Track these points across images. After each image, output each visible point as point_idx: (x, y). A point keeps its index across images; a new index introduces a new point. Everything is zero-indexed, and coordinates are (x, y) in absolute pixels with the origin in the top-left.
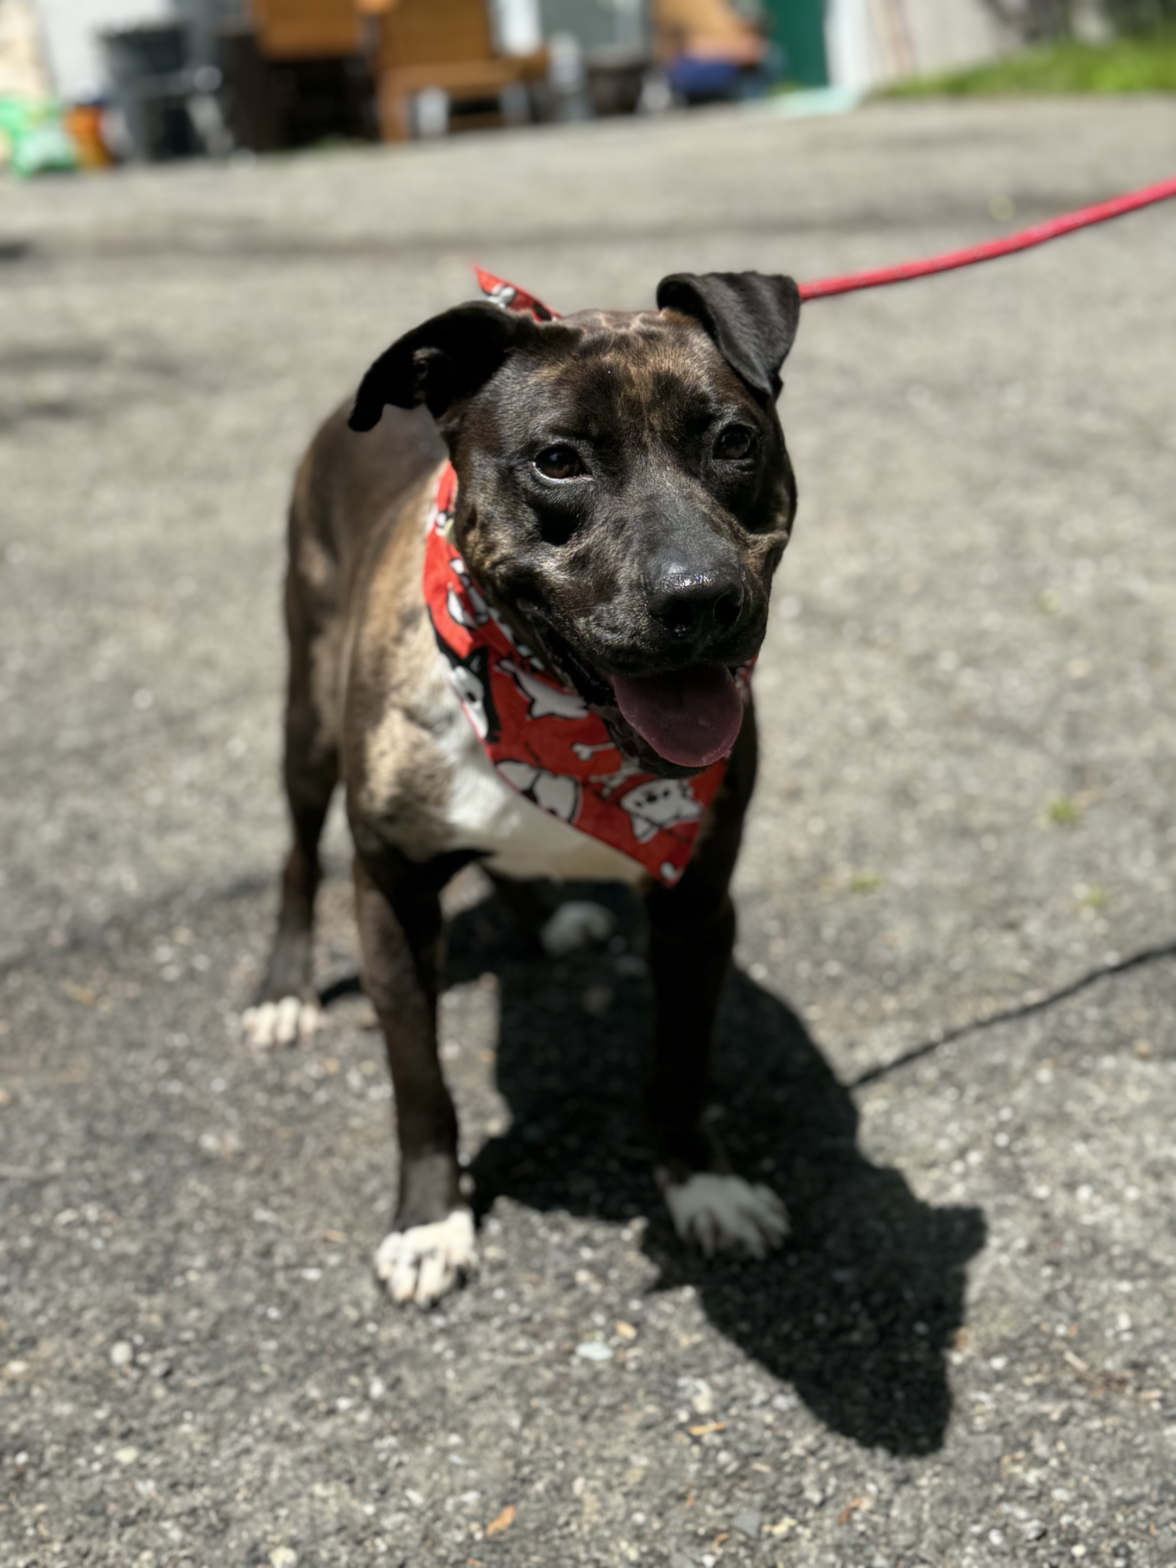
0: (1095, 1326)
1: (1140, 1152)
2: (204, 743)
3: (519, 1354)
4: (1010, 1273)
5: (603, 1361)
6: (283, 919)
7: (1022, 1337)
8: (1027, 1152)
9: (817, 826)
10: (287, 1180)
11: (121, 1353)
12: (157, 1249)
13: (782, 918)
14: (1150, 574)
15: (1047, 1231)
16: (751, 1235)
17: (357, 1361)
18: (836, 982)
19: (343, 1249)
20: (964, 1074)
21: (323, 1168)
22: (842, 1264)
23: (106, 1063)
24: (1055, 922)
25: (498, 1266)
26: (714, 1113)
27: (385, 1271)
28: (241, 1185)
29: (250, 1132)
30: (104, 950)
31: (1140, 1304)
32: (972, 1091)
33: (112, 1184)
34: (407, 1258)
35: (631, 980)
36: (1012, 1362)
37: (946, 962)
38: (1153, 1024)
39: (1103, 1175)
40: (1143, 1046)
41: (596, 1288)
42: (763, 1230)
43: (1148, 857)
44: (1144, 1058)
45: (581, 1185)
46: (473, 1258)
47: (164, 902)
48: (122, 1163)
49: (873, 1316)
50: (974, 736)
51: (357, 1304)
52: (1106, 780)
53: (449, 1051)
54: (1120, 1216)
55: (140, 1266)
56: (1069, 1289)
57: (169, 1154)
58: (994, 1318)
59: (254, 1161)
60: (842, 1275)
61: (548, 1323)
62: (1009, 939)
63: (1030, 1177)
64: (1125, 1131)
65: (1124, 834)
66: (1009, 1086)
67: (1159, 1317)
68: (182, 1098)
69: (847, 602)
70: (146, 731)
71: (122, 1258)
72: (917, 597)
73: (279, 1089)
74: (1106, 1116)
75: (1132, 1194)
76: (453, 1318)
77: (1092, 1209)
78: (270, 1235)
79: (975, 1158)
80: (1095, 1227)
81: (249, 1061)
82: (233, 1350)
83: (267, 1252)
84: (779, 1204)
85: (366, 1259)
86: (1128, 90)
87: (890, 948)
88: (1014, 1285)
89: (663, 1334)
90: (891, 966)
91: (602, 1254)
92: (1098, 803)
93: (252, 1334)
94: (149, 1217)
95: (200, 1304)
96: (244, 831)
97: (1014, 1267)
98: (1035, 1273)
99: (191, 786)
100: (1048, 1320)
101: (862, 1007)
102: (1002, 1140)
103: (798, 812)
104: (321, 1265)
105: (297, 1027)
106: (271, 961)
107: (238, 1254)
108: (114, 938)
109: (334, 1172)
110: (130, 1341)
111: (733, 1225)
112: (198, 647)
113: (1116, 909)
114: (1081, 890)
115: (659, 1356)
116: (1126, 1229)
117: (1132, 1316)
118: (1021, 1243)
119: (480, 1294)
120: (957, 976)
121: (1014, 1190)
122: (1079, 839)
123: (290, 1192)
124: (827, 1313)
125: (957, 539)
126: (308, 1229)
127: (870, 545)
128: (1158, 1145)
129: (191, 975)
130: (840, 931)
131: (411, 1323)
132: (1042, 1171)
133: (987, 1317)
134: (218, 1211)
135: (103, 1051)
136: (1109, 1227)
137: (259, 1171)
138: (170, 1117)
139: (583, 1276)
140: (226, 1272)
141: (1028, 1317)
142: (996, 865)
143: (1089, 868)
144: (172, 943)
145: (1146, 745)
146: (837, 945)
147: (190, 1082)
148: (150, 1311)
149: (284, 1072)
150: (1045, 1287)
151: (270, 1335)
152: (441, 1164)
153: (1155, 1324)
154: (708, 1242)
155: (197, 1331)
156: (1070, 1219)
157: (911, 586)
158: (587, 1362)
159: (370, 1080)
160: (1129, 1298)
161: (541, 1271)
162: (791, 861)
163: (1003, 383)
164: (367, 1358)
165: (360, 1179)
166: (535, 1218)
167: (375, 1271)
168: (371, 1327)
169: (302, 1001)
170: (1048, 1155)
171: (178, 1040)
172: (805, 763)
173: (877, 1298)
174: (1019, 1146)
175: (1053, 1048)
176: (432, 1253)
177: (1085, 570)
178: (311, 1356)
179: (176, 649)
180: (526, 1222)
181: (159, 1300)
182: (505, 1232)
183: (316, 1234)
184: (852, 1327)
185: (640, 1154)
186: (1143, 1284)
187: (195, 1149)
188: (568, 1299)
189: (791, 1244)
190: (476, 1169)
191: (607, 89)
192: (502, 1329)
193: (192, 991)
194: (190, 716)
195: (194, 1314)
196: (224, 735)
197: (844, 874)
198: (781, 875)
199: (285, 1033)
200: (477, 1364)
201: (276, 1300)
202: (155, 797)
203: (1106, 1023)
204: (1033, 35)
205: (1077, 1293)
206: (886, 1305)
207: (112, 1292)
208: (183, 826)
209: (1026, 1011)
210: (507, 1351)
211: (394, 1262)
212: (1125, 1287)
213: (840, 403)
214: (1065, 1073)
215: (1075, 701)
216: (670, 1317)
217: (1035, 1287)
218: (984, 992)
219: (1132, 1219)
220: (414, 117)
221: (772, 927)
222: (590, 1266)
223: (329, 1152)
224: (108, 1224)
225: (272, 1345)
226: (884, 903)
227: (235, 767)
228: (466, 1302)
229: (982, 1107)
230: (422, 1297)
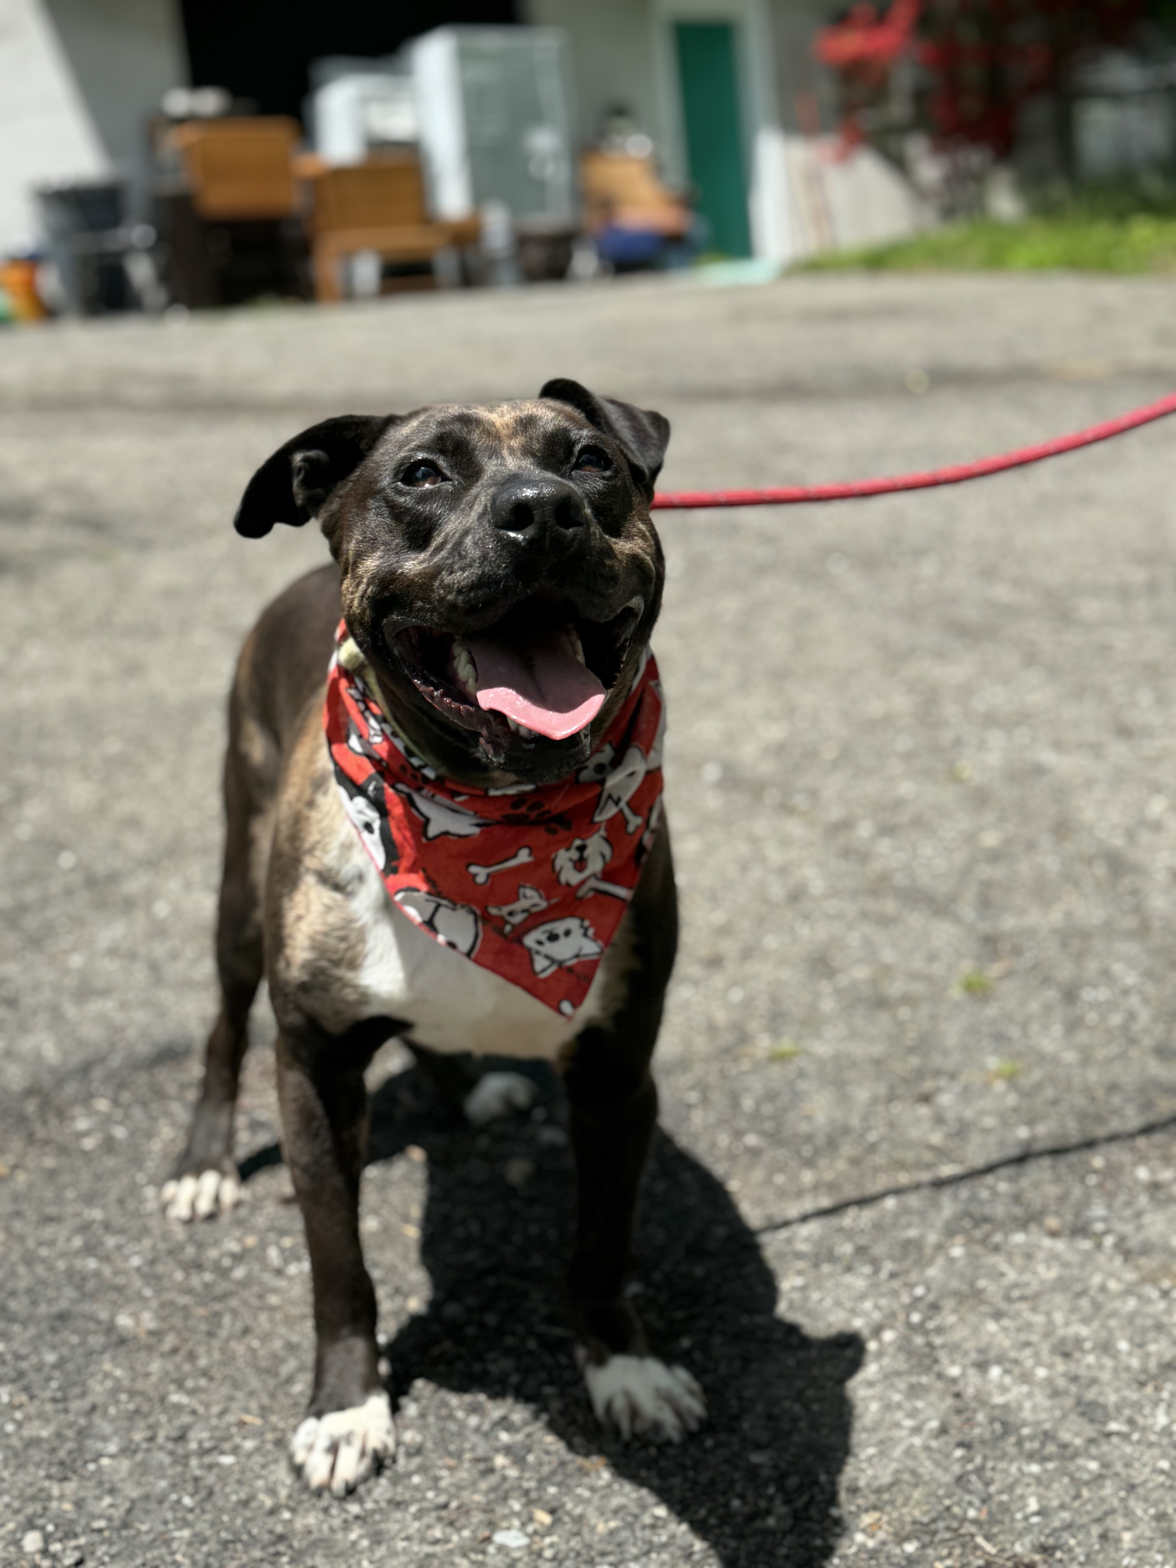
0: (1004, 1508)
1: (1049, 1331)
2: (128, 905)
3: (436, 1542)
4: (923, 1456)
5: (519, 1548)
6: (206, 1085)
7: (934, 1521)
8: (939, 1330)
9: (737, 995)
10: (203, 1362)
11: (32, 1541)
12: (70, 1433)
13: (703, 1088)
14: (1058, 745)
15: (959, 1412)
16: (668, 1418)
17: (272, 1550)
18: (755, 1153)
19: (259, 1434)
20: (879, 1250)
21: (239, 1348)
22: (759, 1447)
23: (21, 1238)
24: (966, 1094)
25: (418, 1450)
26: (634, 1288)
27: (300, 1457)
28: (155, 1366)
29: (166, 1310)
30: (22, 1119)
31: (1048, 1487)
32: (888, 1267)
33: (24, 1365)
34: (323, 1443)
35: (553, 1150)
36: (924, 1547)
37: (862, 1136)
38: (1062, 1199)
39: (1013, 1354)
40: (1052, 1222)
41: (513, 1473)
42: (679, 1413)
43: (1057, 1029)
44: (1054, 1234)
45: (499, 1365)
46: (390, 1442)
47: (85, 1070)
48: (36, 1343)
49: (788, 1502)
50: (890, 906)
51: (272, 1492)
52: (1017, 952)
53: (369, 1225)
54: (1030, 1395)
55: (53, 1450)
56: (979, 1471)
57: (85, 1334)
58: (908, 1499)
59: (169, 1342)
60: (757, 1458)
61: (464, 1510)
62: (923, 1111)
63: (942, 1356)
64: (1034, 1310)
65: (1034, 1007)
66: (923, 1263)
67: (1067, 1499)
68: (97, 1274)
69: (767, 768)
70: (69, 892)
71: (34, 1442)
72: (835, 765)
73: (198, 1266)
74: (1016, 1293)
75: (1041, 1373)
76: (369, 1505)
77: (1004, 1389)
78: (186, 1419)
79: (888, 1336)
80: (1005, 1407)
81: (166, 1236)
82: (146, 1539)
83: (181, 1438)
84: (695, 1386)
85: (282, 1443)
86: (1038, 267)
87: (809, 1118)
88: (926, 1467)
89: (580, 1519)
90: (809, 1138)
91: (519, 1437)
92: (1009, 974)
93: (166, 1523)
94: (61, 1400)
95: (112, 1491)
96: (166, 996)
97: (927, 1448)
98: (948, 1456)
99: (113, 952)
100: (958, 1503)
101: (780, 1179)
102: (916, 1318)
103: (719, 980)
104: (235, 1450)
105: (217, 1199)
106: (191, 1131)
107: (151, 1439)
108: (31, 1107)
109: (252, 1351)
110: (42, 1528)
111: (650, 1407)
112: (122, 808)
113: (1025, 1082)
114: (993, 1063)
115: (574, 1543)
116: (1034, 1409)
117: (1040, 1498)
118: (934, 1424)
119: (395, 1482)
120: (872, 1148)
121: (927, 1370)
122: (991, 1011)
123: (205, 1373)
124: (742, 1497)
125: (875, 708)
126: (223, 1413)
127: (790, 711)
128: (1067, 1324)
129: (109, 1145)
130: (758, 1103)
131: (326, 1510)
132: (954, 1349)
133: (900, 1501)
134: (132, 1394)
135: (18, 1226)
136: (1020, 1408)
137: (175, 1351)
138: (85, 1296)
139: (500, 1461)
140: (139, 1457)
141: (940, 1499)
142: (911, 1037)
143: (1000, 1039)
144: (91, 1112)
145: (1056, 916)
146: (756, 1116)
147: (106, 1259)
148: (62, 1497)
149: (201, 1246)
150: (957, 1469)
151: (185, 1524)
152: (359, 1346)
153: (1063, 1507)
154: (625, 1424)
155: (110, 1519)
156: (982, 1400)
157: (829, 753)
158: (502, 1549)
159: (289, 1256)
160: (1038, 1480)
161: (458, 1455)
162: (712, 1029)
163: (919, 553)
164: (281, 1548)
165: (277, 1360)
166: (454, 1400)
167: (291, 1457)
168: (286, 1515)
169: (223, 1174)
170: (960, 1334)
171: (96, 1214)
172: (724, 931)
173: (792, 1482)
174: (931, 1325)
175: (967, 1223)
176: (348, 1438)
177: (996, 739)
178: (225, 1544)
179: (102, 809)
180: (445, 1404)
181: (71, 1487)
182: (423, 1415)
183: (231, 1418)
184: (768, 1512)
185: (558, 1332)
186: (1050, 1466)
187: (110, 1328)
188: (483, 1485)
189: (707, 1426)
190: (393, 1351)
191: (537, 256)
192: (417, 1516)
193: (110, 1162)
194: (114, 878)
195: (107, 1501)
196: (150, 895)
197: (763, 1044)
198: (701, 1044)
199: (204, 1206)
200: (393, 1553)
201: (190, 1487)
202: (76, 961)
203: (1017, 1198)
204: (949, 212)
205: (989, 1474)
206: (800, 1489)
207: (23, 1477)
208: (104, 993)
209: (939, 1184)
210: (423, 1540)
211: (310, 1448)
212: (1035, 1468)
213: (761, 570)
214: (978, 1249)
215: (986, 871)
216: (587, 1502)
217: (946, 1470)
218: (901, 1165)
219: (1041, 1399)
220: (348, 278)
221: (693, 1097)
222: (508, 1450)
223: (246, 1331)
224: (20, 1406)
225: (186, 1533)
226: (802, 1074)
227: (159, 930)
228: (382, 1488)
229: (896, 1284)
230: (338, 1484)
